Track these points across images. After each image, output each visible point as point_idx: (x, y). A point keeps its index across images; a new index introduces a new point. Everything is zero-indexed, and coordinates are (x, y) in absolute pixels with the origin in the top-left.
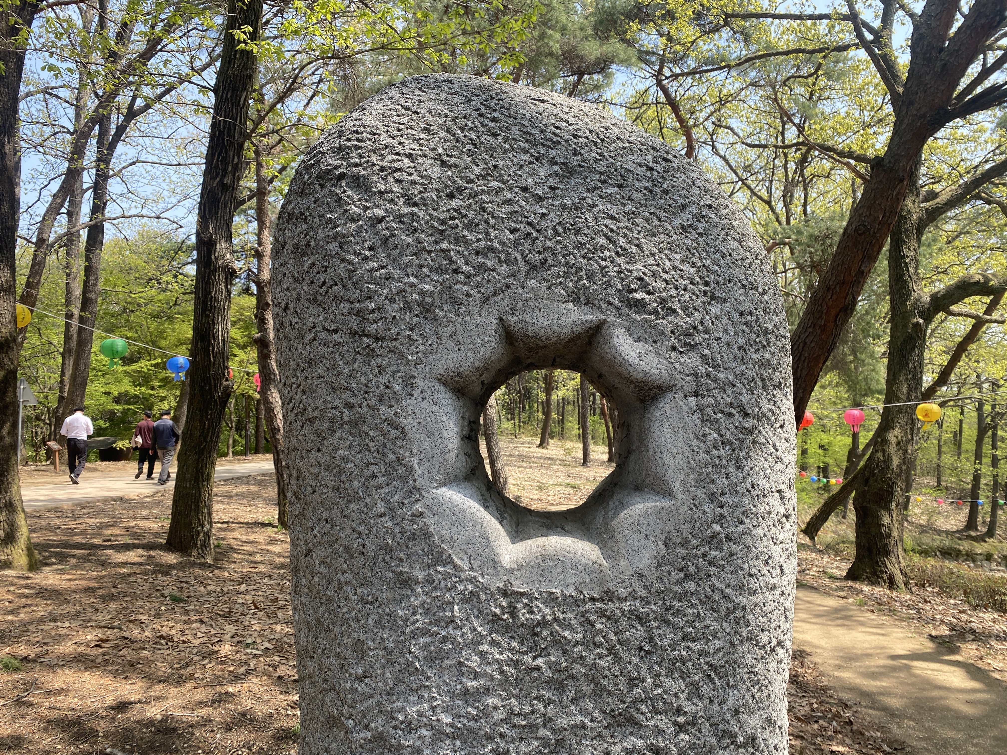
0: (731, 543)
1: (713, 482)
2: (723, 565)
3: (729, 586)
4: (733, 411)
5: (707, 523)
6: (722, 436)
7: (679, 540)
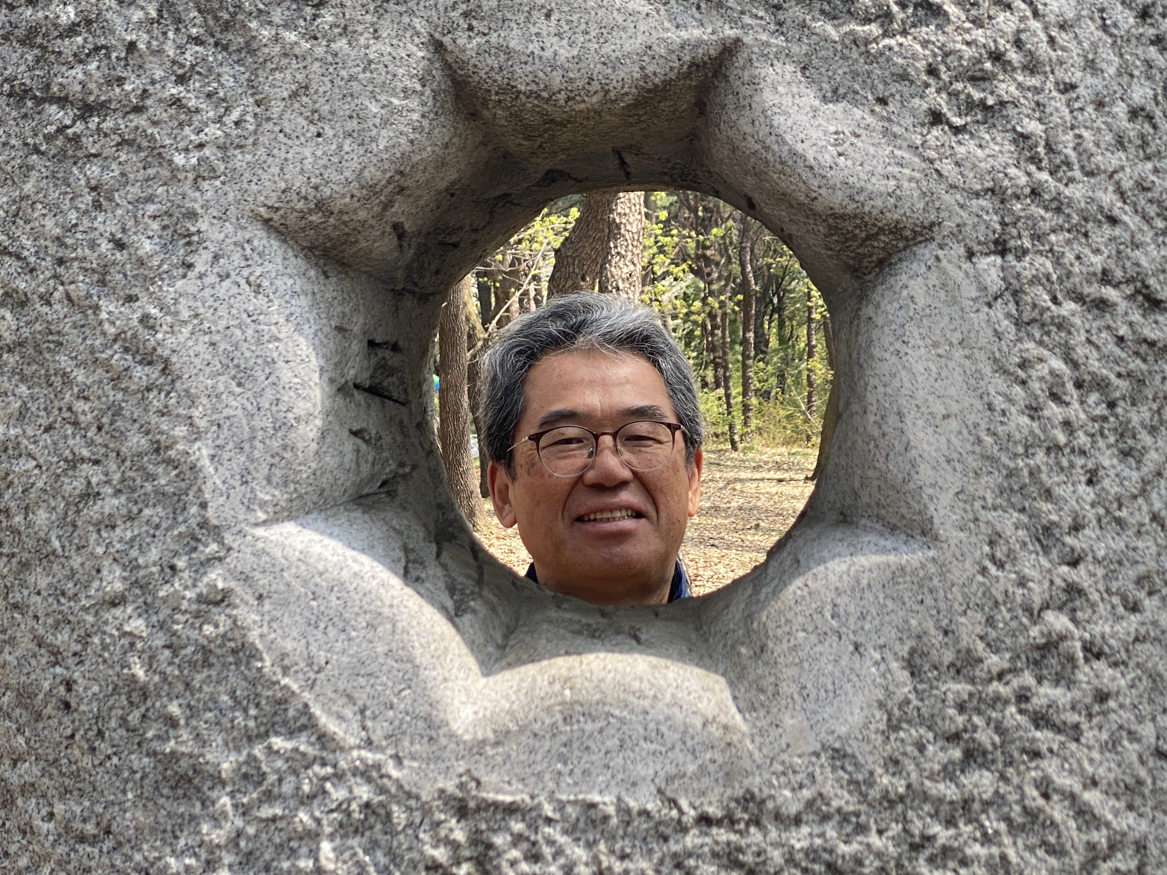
0: (1100, 665)
1: (1048, 494)
2: (1076, 727)
3: (1095, 783)
4: (1110, 293)
5: (1028, 610)
6: (1075, 365)
7: (948, 657)
